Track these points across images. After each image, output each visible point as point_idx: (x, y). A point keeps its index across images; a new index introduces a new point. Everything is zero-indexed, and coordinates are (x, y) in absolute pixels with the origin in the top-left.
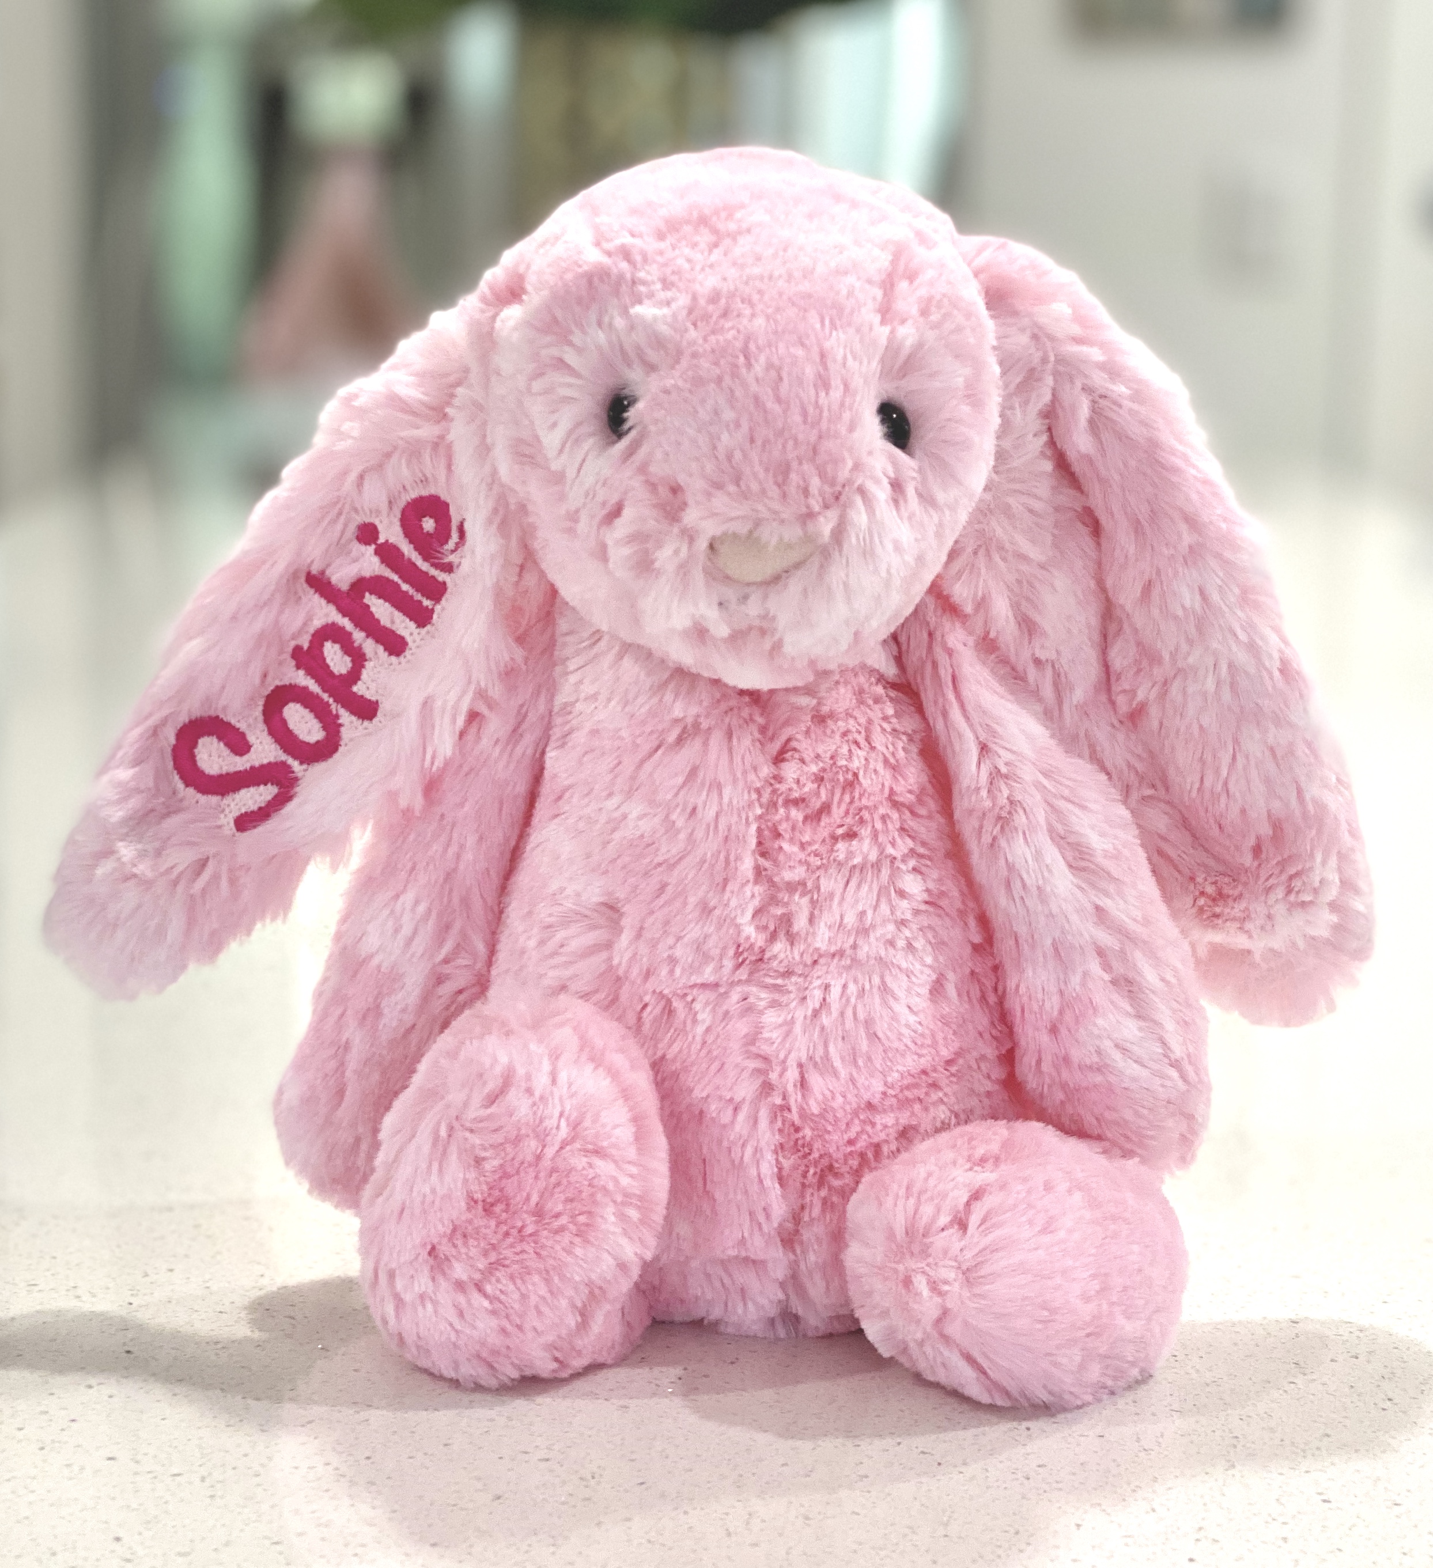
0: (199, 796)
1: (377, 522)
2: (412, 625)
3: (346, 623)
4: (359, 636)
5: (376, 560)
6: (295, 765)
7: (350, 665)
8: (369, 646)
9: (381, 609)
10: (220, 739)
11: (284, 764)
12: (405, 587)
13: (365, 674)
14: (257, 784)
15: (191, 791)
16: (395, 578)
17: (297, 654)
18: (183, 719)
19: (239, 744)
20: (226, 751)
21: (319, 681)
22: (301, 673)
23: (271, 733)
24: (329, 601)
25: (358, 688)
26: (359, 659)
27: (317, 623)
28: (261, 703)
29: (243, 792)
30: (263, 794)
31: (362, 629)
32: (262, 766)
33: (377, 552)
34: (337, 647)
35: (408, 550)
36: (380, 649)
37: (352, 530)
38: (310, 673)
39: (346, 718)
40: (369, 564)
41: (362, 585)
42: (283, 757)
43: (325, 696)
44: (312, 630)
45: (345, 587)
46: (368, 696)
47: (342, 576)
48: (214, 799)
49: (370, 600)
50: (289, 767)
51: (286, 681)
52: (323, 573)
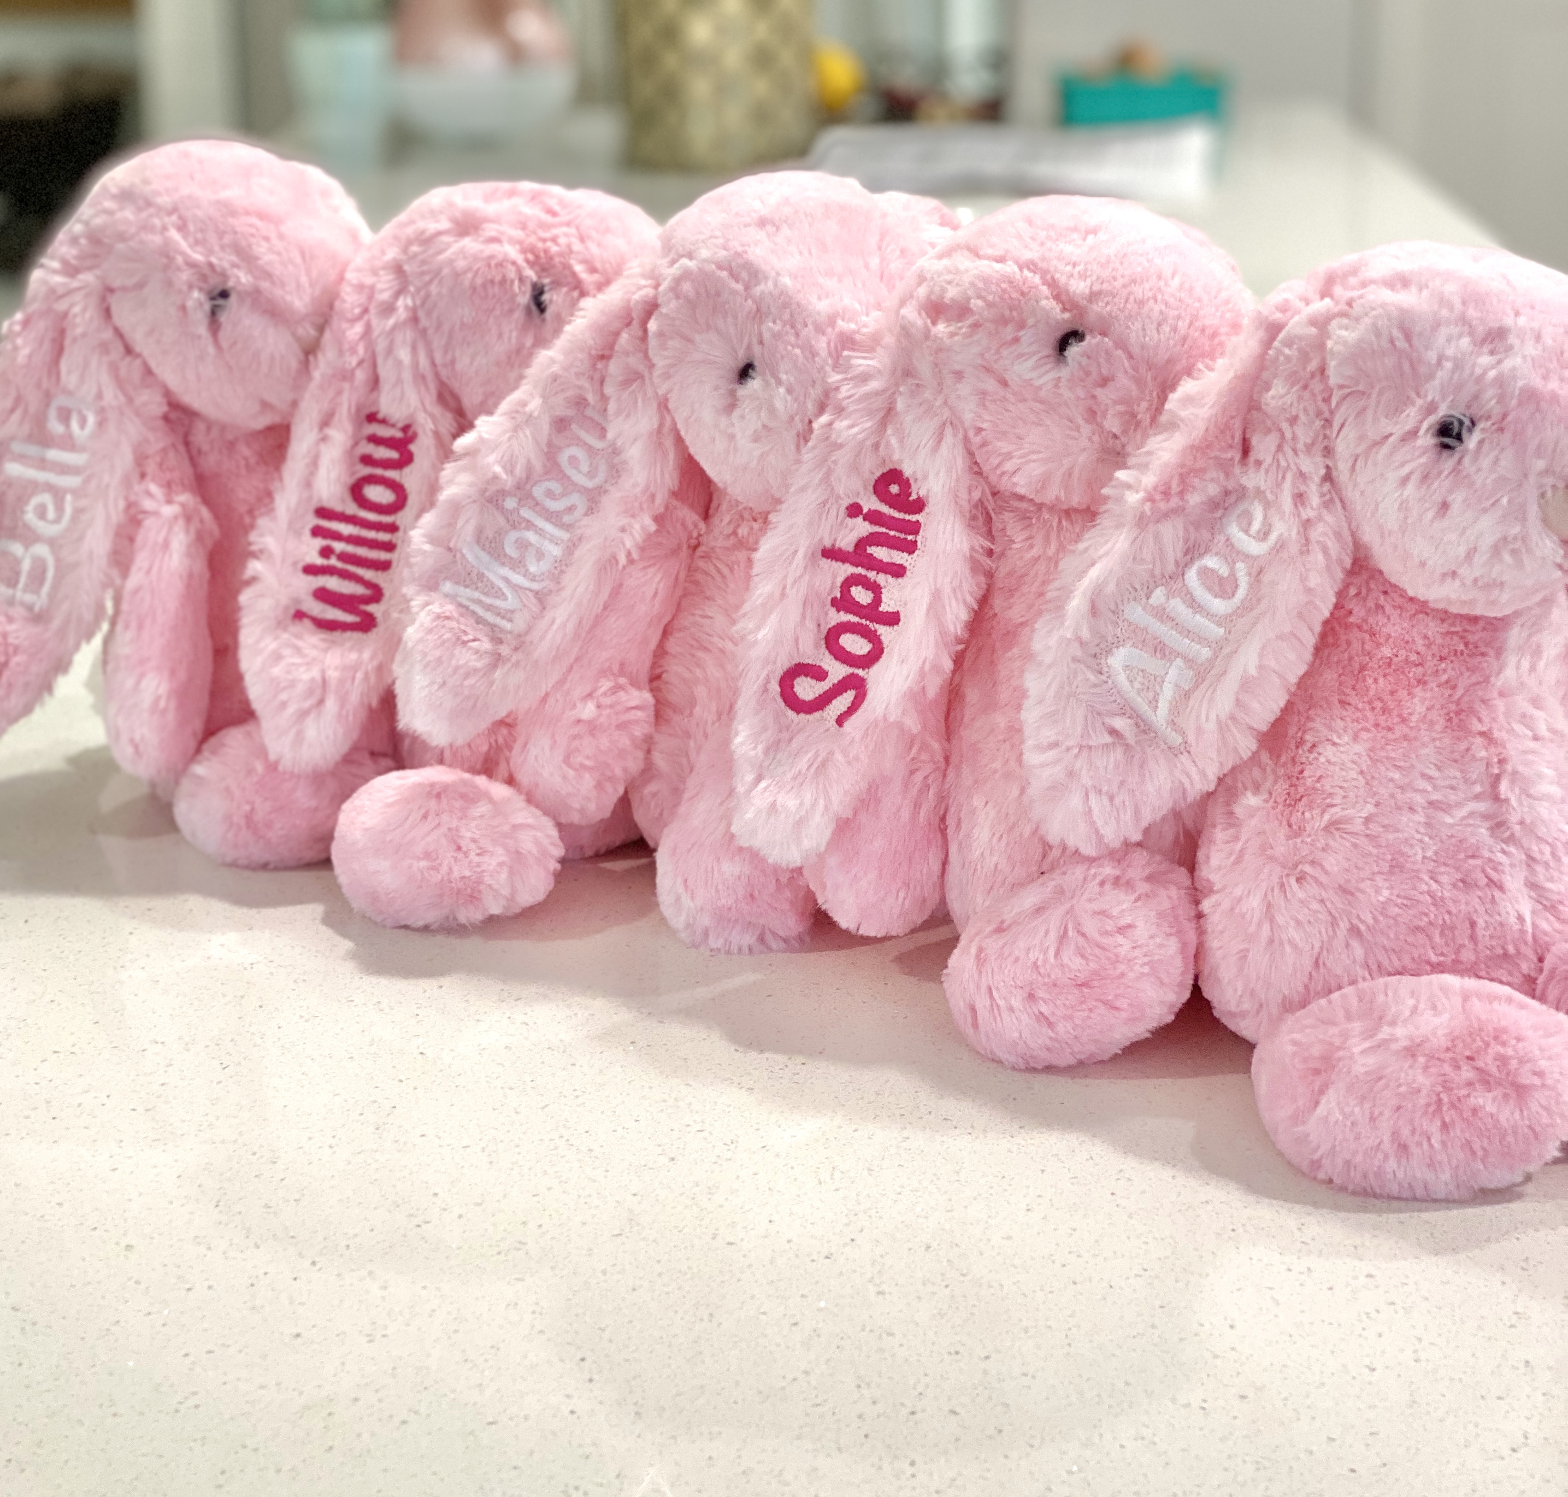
0: (808, 716)
1: (858, 501)
2: (905, 555)
3: (860, 570)
4: (872, 575)
5: (867, 523)
6: (860, 672)
7: (872, 595)
8: (881, 579)
9: (881, 553)
10: (806, 676)
11: (852, 674)
12: (892, 533)
13: (884, 597)
14: (841, 694)
15: (802, 715)
16: (884, 530)
17: (834, 602)
18: (779, 673)
19: (819, 674)
20: (813, 682)
21: (855, 614)
22: (842, 613)
23: (837, 658)
24: (844, 562)
25: (883, 608)
26: (876, 589)
27: (840, 580)
28: (823, 642)
29: (834, 702)
30: (847, 698)
31: (872, 569)
32: (840, 682)
33: (865, 519)
34: (860, 588)
35: (885, 509)
36: (889, 577)
37: (843, 511)
38: (848, 611)
39: (882, 630)
40: (862, 528)
41: (862, 544)
42: (850, 670)
43: (863, 621)
44: (839, 584)
45: (850, 548)
46: (890, 610)
47: (847, 542)
48: (817, 714)
49: (872, 550)
50: (857, 675)
51: (833, 623)
52: (833, 545)
